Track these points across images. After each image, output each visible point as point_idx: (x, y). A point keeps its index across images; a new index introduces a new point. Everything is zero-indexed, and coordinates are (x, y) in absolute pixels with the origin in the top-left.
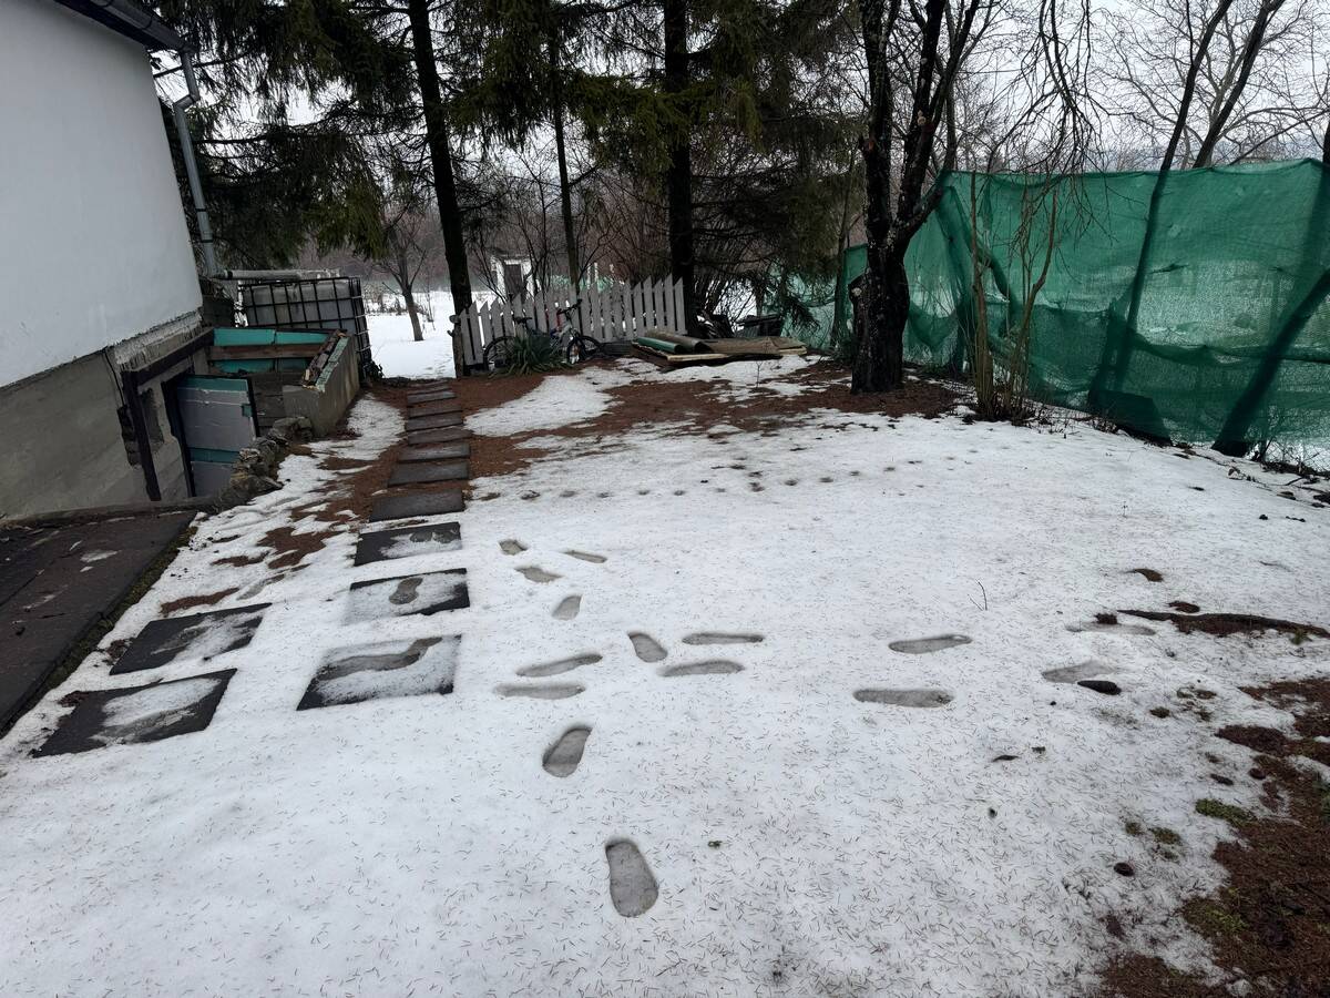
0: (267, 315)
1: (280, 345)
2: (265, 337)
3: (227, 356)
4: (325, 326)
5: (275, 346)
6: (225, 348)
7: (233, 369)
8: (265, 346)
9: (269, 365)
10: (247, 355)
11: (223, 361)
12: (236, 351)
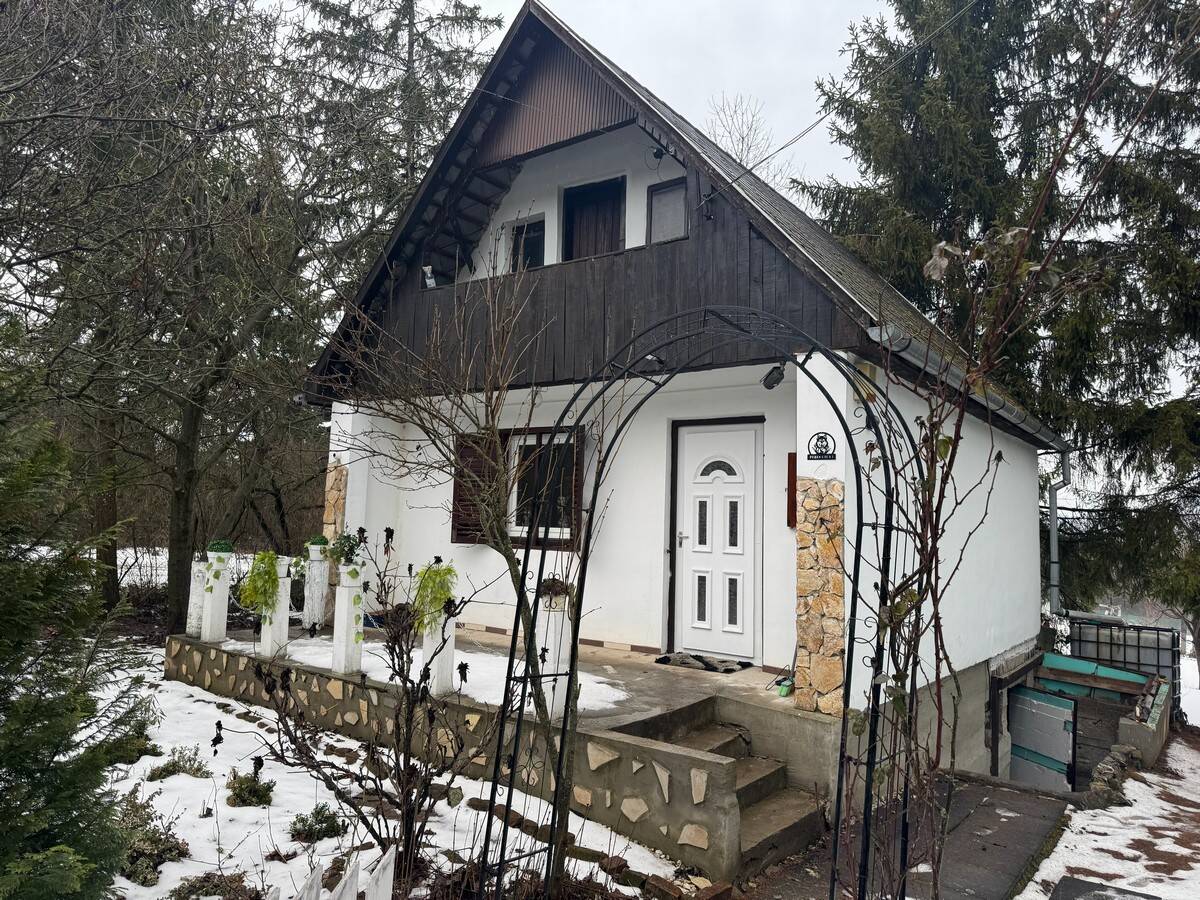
0: (1091, 651)
1: (1100, 677)
2: (1088, 668)
3: (1052, 677)
4: (1143, 669)
5: (1094, 677)
6: (1051, 669)
7: (1055, 688)
8: (1087, 676)
9: (1087, 691)
10: (1069, 680)
11: (1047, 679)
12: (1061, 674)
